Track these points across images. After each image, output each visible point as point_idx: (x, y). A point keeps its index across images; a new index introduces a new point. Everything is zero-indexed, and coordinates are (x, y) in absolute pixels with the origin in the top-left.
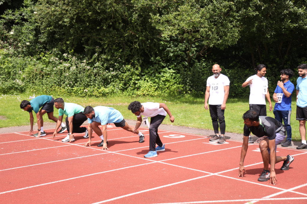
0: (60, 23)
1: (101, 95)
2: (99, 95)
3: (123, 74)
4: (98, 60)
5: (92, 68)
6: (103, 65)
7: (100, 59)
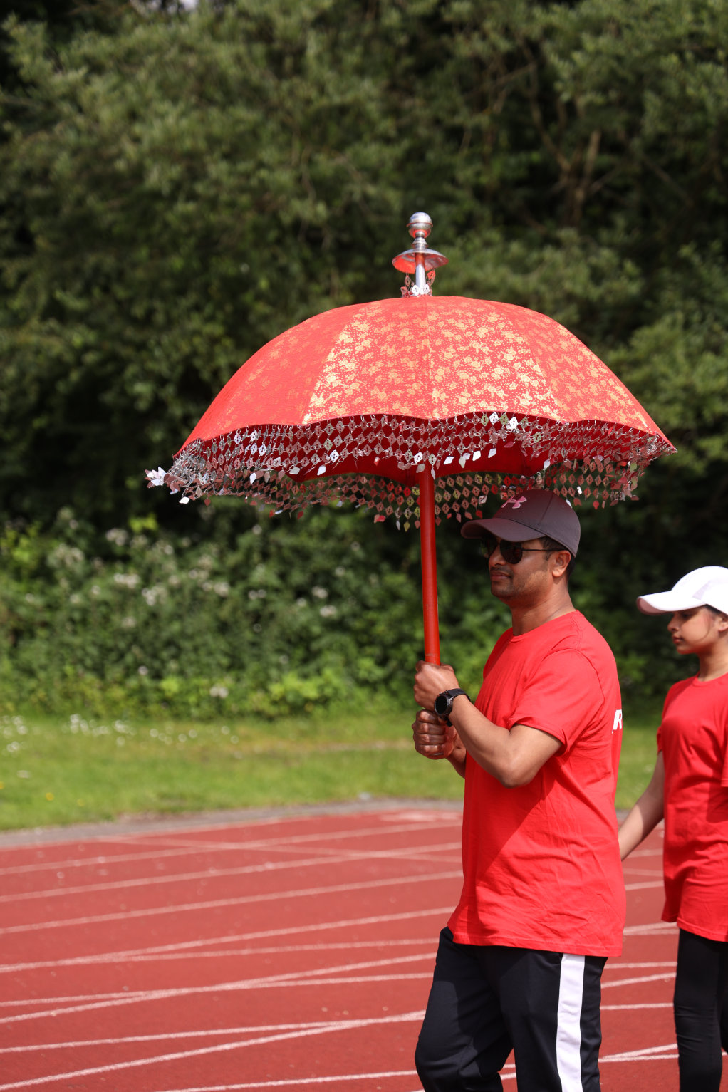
0: (109, 398)
1: (284, 709)
2: (272, 710)
3: (372, 615)
4: (265, 556)
5: (237, 592)
6: (283, 576)
7: (273, 549)
